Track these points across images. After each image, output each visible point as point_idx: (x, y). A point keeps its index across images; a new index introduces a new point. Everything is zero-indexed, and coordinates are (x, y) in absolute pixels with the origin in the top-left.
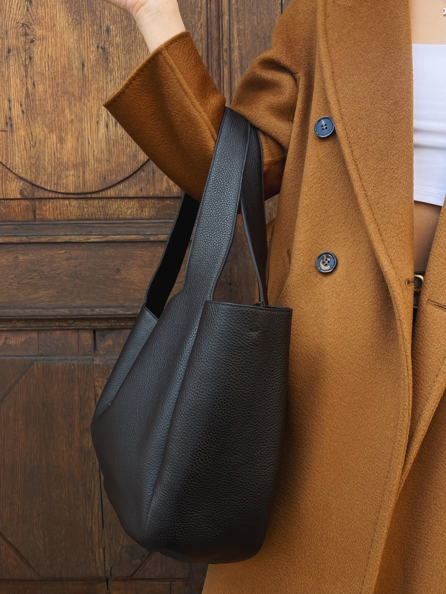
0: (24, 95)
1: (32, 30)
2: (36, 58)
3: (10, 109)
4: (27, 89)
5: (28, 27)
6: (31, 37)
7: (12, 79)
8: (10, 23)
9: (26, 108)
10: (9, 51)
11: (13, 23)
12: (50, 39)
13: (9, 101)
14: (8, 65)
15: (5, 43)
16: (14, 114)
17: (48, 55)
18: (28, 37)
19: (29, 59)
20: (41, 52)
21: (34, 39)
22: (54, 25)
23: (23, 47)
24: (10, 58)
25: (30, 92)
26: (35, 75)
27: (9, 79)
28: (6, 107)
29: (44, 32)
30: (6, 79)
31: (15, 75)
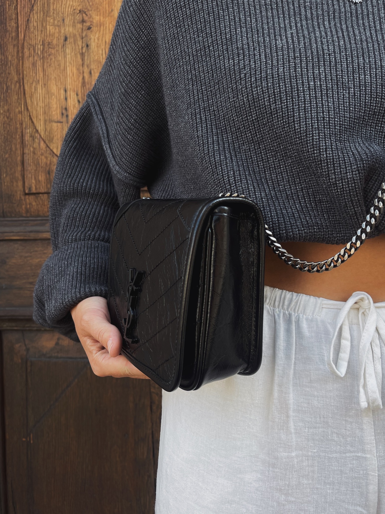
0: (80, 85)
1: (89, 16)
2: (93, 45)
3: (66, 99)
4: (83, 78)
5: (85, 13)
6: (88, 24)
7: (68, 68)
8: (67, 10)
9: (82, 98)
10: (66, 39)
11: (69, 9)
12: (107, 25)
13: (66, 91)
14: (64, 54)
15: (62, 31)
16: (69, 105)
17: (106, 42)
18: (84, 24)
19: (86, 46)
20: (98, 39)
21: (91, 26)
22: (112, 10)
23: (80, 35)
24: (67, 46)
25: (86, 80)
26: (92, 63)
27: (65, 69)
28: (62, 97)
29: (102, 18)
30: (62, 68)
31: (71, 64)
